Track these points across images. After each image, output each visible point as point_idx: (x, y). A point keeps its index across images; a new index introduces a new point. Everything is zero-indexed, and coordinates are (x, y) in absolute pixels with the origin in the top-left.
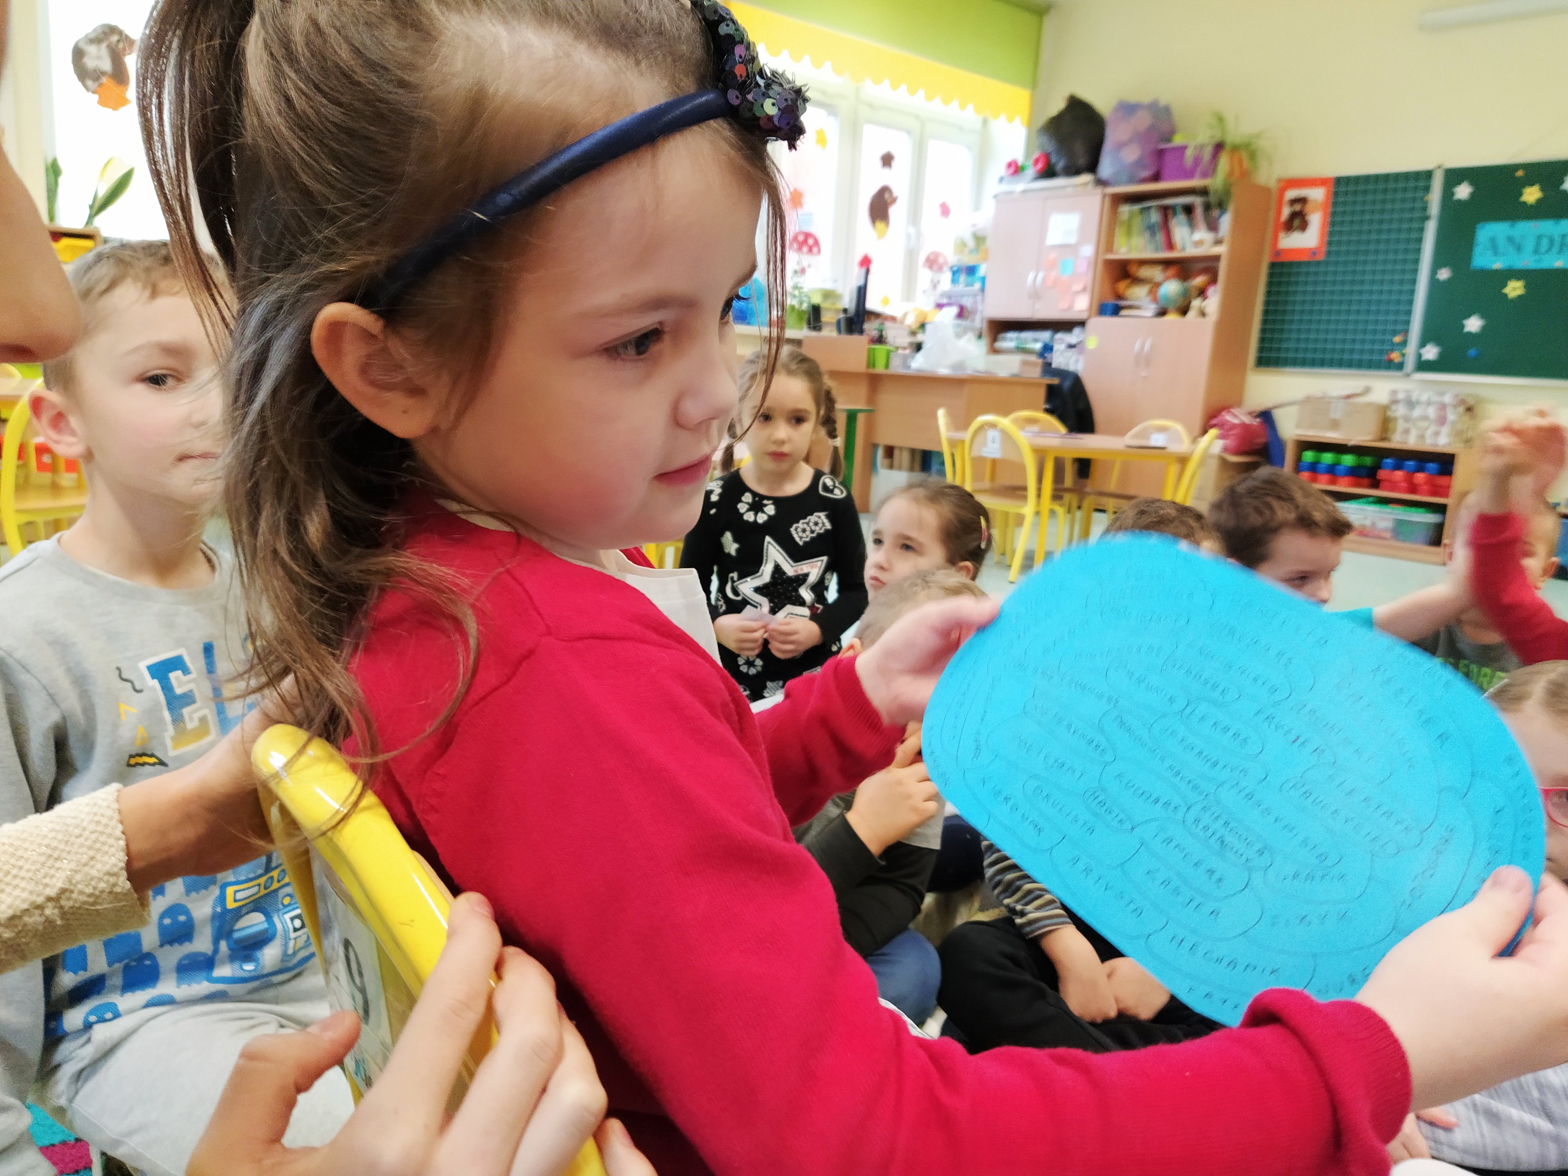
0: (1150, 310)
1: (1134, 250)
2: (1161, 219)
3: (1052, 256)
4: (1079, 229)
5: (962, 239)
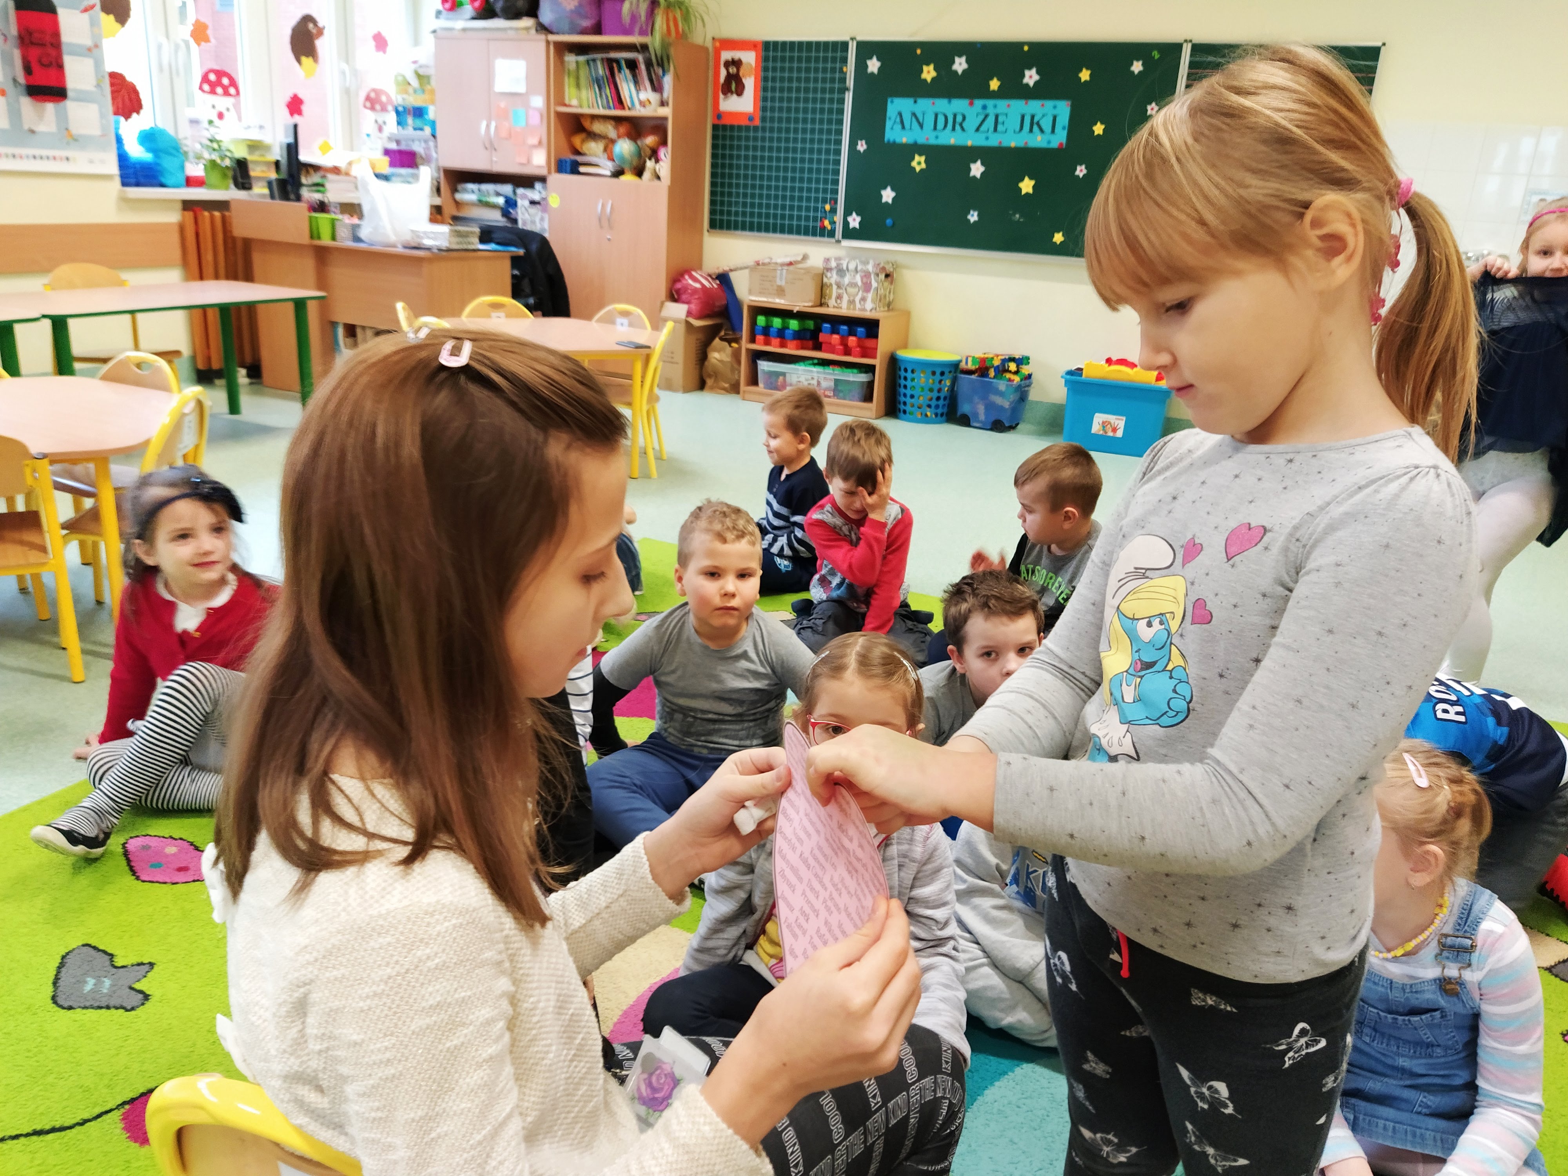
0: (607, 169)
1: (585, 103)
2: (607, 73)
3: (503, 105)
4: (527, 77)
5: (404, 77)
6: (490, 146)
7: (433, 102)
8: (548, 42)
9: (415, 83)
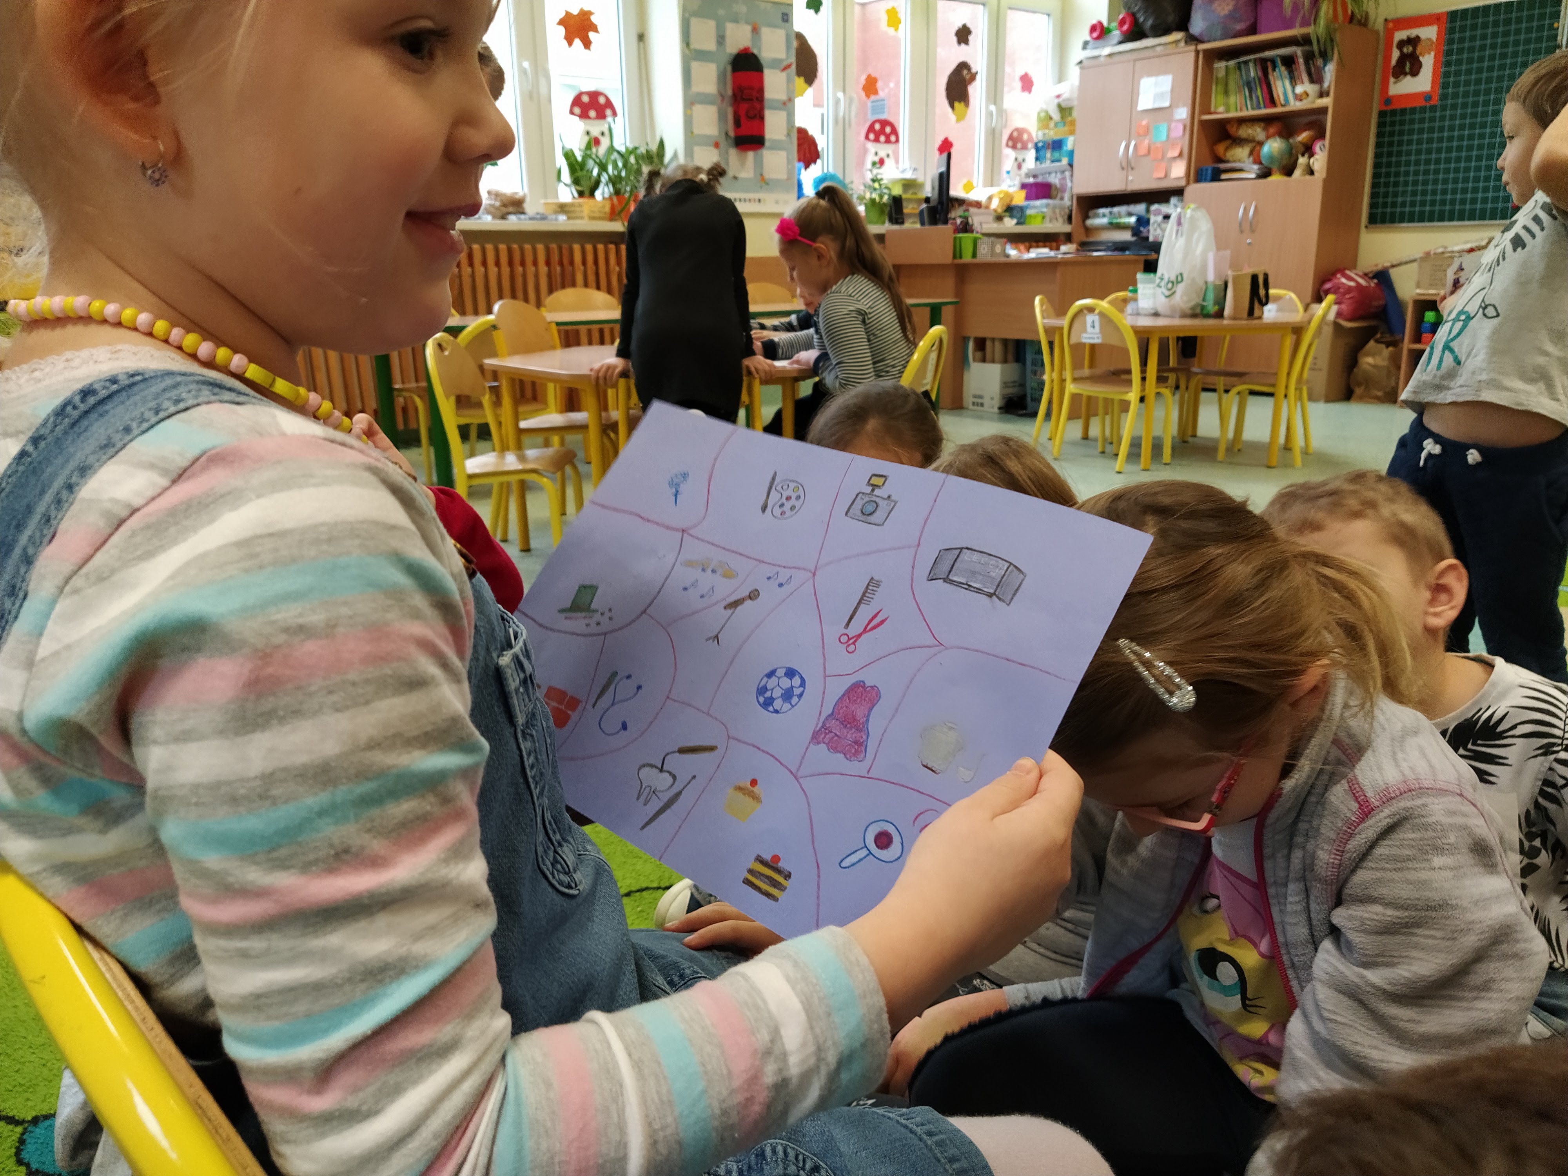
0: (1252, 171)
1: (1232, 107)
2: (1260, 73)
3: (1144, 123)
4: (1172, 91)
5: (1047, 112)
6: (1128, 166)
7: (1072, 132)
8: (1197, 52)
9: (1056, 116)
